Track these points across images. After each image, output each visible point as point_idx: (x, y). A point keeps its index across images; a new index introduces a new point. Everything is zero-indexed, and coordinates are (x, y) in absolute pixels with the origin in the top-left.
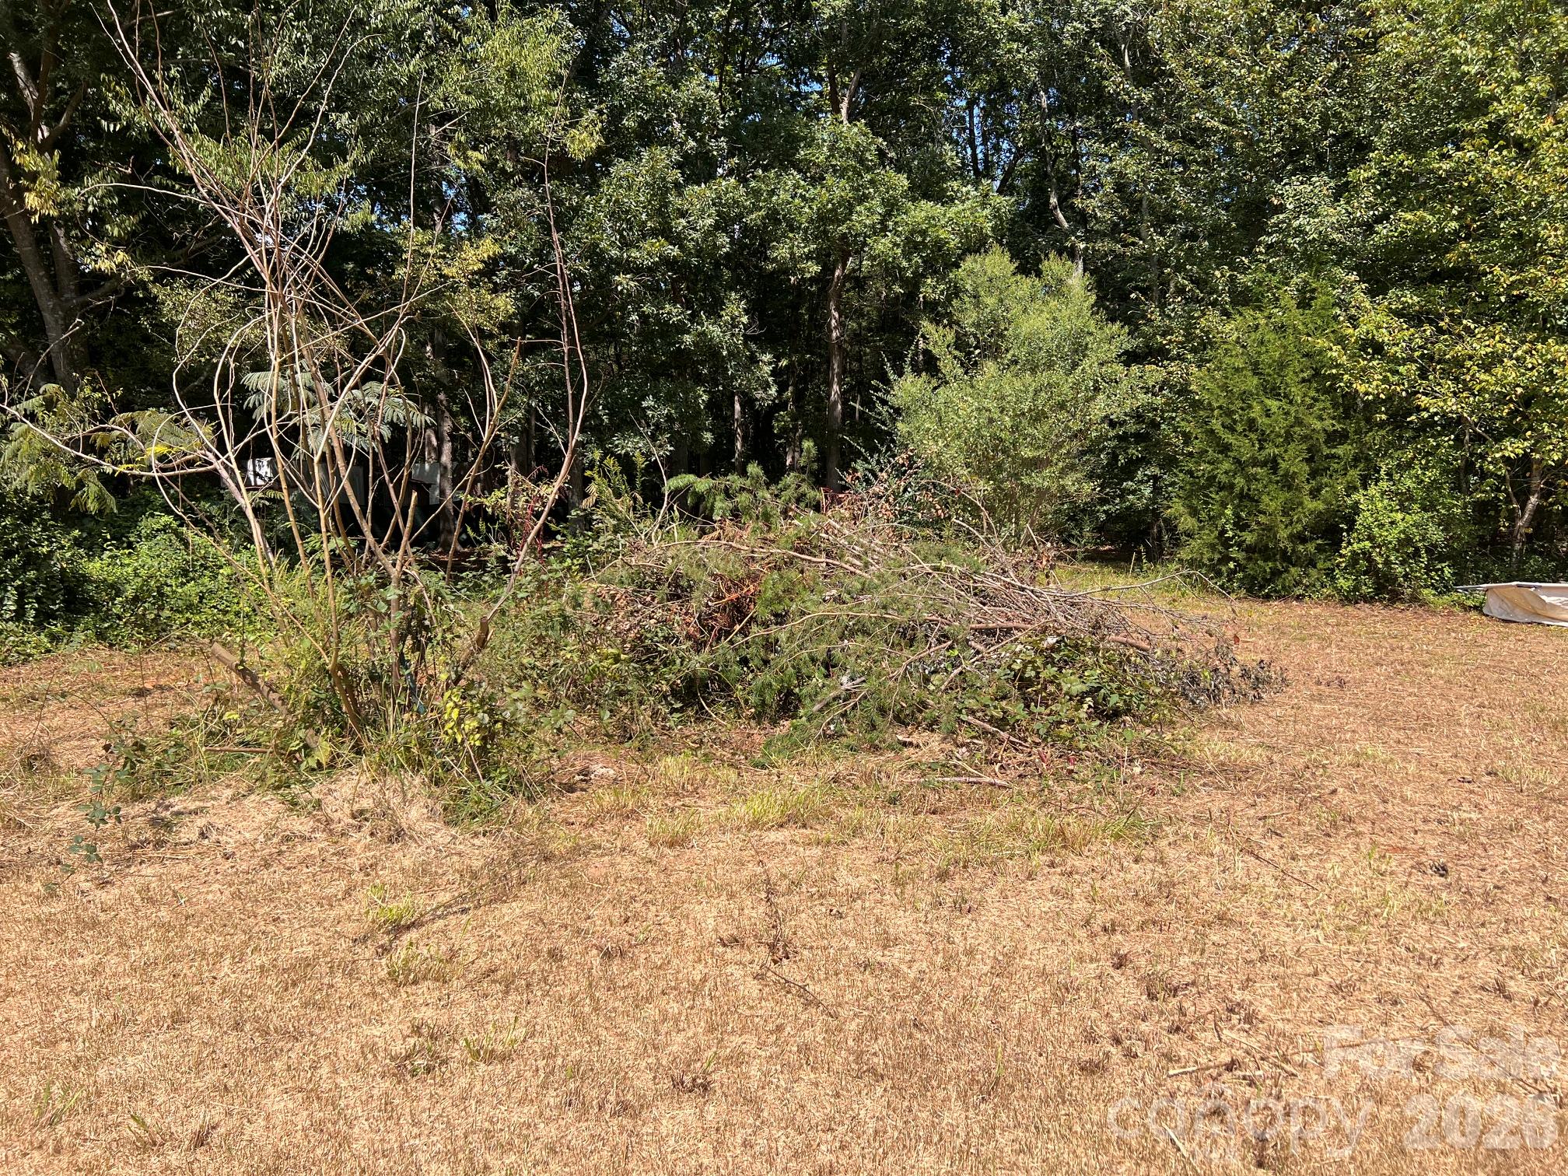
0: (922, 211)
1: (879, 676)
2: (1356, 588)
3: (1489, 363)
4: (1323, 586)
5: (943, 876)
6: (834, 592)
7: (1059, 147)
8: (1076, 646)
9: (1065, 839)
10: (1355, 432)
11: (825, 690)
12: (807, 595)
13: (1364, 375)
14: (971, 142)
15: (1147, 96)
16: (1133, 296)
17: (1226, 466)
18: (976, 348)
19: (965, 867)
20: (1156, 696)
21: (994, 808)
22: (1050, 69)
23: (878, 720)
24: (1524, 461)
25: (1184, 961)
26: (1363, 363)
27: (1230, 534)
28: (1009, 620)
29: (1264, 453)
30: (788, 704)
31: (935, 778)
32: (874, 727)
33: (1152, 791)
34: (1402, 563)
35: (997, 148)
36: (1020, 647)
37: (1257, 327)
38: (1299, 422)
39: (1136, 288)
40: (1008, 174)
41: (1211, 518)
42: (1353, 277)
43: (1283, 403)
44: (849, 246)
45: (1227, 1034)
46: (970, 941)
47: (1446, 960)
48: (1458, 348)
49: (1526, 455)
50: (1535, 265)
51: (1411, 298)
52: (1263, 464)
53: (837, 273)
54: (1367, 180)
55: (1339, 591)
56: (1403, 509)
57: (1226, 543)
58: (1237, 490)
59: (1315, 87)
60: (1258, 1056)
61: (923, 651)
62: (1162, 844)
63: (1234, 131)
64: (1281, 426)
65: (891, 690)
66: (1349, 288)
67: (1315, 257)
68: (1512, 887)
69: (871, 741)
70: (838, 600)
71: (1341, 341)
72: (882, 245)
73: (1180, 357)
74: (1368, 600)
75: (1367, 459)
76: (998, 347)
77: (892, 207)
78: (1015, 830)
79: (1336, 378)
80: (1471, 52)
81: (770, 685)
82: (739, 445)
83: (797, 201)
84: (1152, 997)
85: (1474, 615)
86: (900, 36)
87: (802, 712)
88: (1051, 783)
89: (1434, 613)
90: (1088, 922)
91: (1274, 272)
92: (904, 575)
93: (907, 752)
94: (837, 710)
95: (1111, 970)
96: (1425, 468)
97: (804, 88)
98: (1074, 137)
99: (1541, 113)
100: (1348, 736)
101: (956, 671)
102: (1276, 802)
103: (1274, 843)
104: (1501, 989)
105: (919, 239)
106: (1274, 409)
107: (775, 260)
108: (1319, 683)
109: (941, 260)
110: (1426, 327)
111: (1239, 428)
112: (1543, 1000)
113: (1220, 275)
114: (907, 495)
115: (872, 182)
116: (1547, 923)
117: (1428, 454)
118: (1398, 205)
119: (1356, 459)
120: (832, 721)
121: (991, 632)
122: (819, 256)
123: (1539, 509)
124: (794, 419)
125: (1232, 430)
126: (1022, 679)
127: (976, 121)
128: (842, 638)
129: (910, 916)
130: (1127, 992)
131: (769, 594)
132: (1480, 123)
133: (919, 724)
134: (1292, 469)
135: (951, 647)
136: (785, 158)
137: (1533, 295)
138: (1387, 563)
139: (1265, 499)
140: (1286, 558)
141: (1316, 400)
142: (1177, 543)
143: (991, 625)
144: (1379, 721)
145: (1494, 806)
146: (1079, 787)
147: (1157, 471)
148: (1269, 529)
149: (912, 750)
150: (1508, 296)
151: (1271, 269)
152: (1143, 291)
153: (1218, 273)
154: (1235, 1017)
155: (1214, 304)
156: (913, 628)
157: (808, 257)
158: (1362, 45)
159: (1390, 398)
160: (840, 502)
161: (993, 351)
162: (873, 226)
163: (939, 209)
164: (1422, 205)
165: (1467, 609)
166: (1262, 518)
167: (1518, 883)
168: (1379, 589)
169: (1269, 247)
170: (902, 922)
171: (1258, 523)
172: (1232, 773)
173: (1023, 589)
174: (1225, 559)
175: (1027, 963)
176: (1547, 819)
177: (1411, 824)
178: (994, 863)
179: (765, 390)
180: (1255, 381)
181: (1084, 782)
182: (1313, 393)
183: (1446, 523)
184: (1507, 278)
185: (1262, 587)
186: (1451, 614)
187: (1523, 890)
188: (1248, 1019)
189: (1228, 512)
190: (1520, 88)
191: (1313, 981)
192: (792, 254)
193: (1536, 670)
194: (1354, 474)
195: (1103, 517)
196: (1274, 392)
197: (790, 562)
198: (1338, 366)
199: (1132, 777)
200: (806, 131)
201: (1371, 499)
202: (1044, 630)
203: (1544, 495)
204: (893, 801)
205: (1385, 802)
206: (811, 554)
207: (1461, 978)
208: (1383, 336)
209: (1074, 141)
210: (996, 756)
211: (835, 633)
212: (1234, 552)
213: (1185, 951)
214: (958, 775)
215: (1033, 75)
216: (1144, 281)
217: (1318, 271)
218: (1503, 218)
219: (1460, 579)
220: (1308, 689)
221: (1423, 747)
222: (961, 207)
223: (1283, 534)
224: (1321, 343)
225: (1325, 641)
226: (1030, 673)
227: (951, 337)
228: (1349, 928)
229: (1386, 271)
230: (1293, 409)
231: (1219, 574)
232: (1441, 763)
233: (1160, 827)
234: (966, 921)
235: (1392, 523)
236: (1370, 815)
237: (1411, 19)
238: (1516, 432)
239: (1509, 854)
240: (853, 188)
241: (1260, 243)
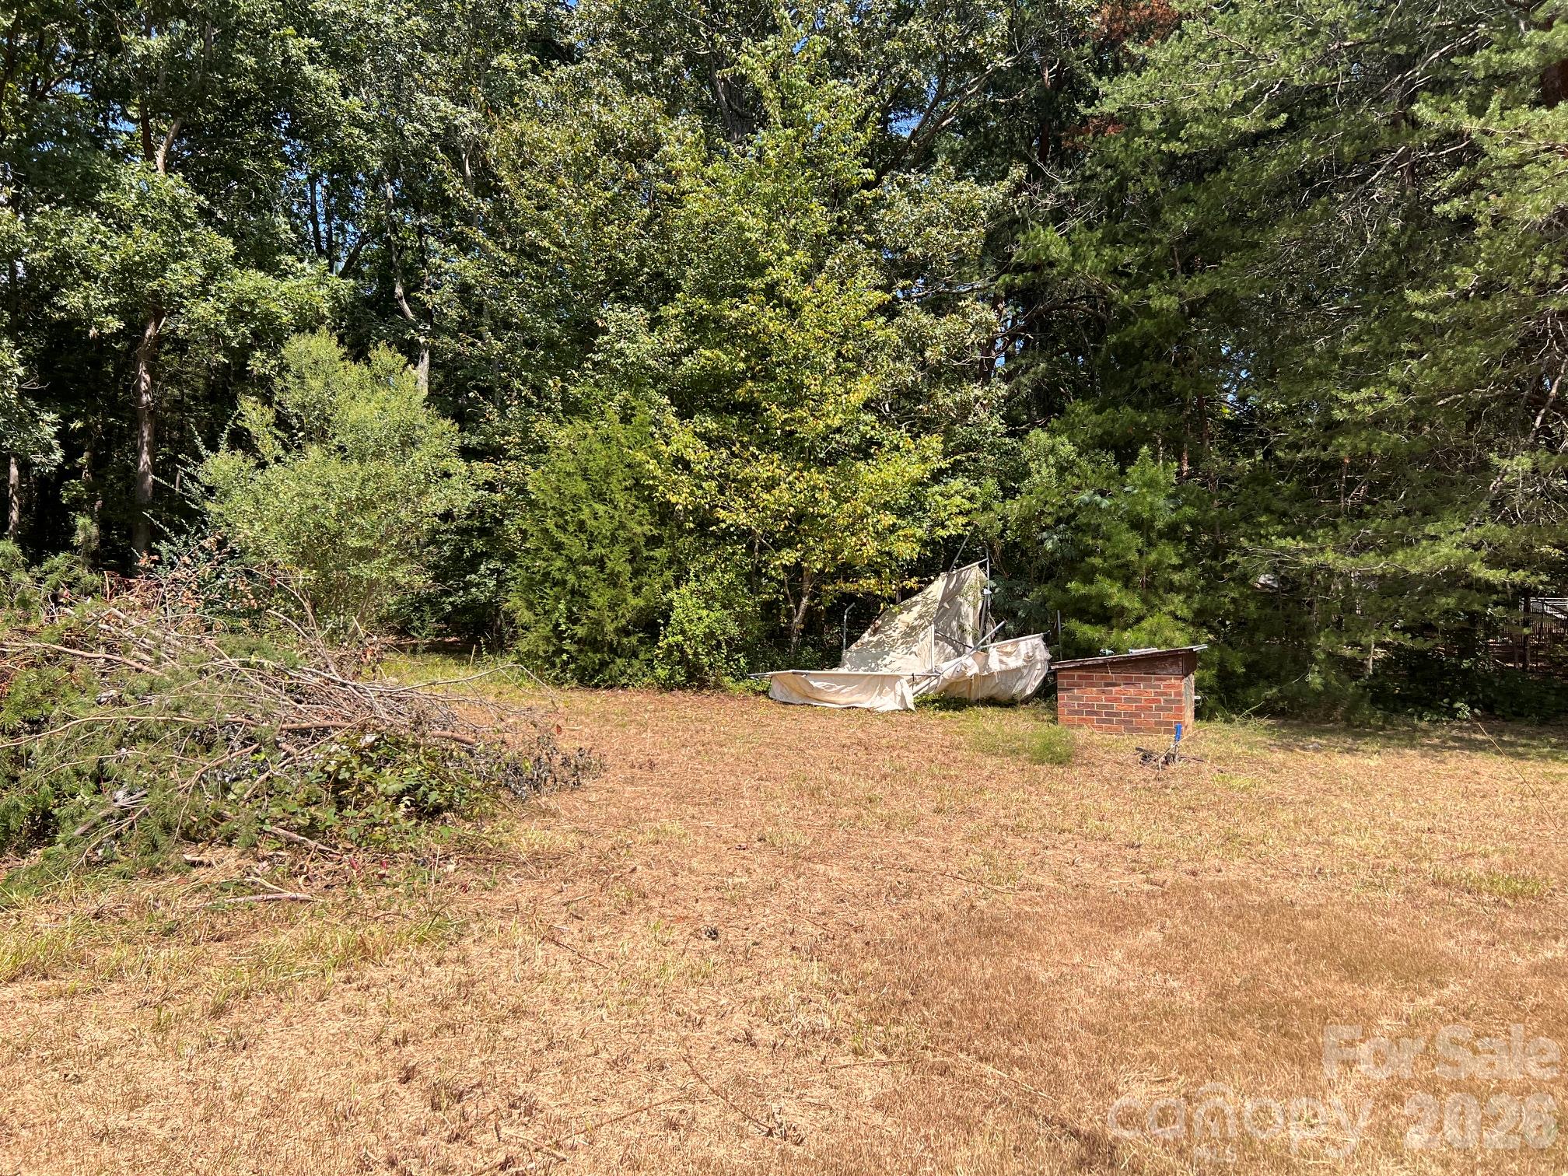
0: (250, 281)
1: (165, 787)
2: (671, 677)
3: (770, 485)
4: (644, 675)
5: (219, 1011)
6: (113, 692)
7: (404, 239)
8: (397, 744)
9: (366, 950)
10: (670, 538)
11: (92, 810)
12: (73, 697)
13: (675, 488)
14: (313, 218)
15: (486, 206)
16: (471, 395)
17: (559, 563)
18: (301, 429)
19: (247, 997)
20: (478, 791)
21: (292, 925)
22: (393, 160)
23: (161, 839)
24: (796, 570)
25: (475, 1062)
26: (674, 477)
27: (563, 627)
28: (328, 718)
29: (593, 552)
30: (43, 828)
31: (227, 899)
32: (155, 847)
33: (465, 888)
34: (708, 654)
35: (341, 229)
36: (335, 747)
37: (585, 436)
38: (622, 526)
39: (476, 387)
40: (352, 258)
41: (546, 612)
42: (666, 400)
43: (609, 507)
44: (161, 306)
45: (505, 1131)
46: (241, 1082)
47: (708, 1019)
48: (747, 470)
49: (798, 564)
50: (802, 406)
51: (711, 424)
52: (592, 563)
53: (148, 333)
54: (676, 317)
55: (657, 679)
56: (708, 607)
57: (560, 635)
58: (569, 586)
59: (632, 228)
60: (532, 1149)
61: (222, 756)
62: (467, 942)
63: (564, 254)
64: (607, 528)
65: (180, 804)
66: (661, 410)
67: (635, 378)
68: (767, 942)
69: (152, 865)
70: (119, 702)
71: (657, 456)
72: (203, 309)
73: (517, 458)
74: (681, 687)
75: (679, 562)
76: (325, 432)
77: (214, 271)
78: (313, 947)
79: (653, 488)
80: (752, 221)
81: (17, 807)
82: (14, 515)
83: (94, 247)
84: (435, 1107)
85: (762, 699)
86: (230, 94)
87: (60, 837)
88: (359, 890)
89: (732, 698)
90: (379, 1039)
91: (601, 388)
92: (206, 672)
93: (195, 873)
94: (107, 832)
95: (396, 1087)
96: (724, 572)
97: (112, 125)
98: (421, 231)
99: (804, 282)
100: (652, 815)
101: (263, 777)
102: (582, 885)
103: (574, 927)
104: (749, 1040)
105: (247, 309)
106: (601, 513)
107: (63, 308)
108: (633, 766)
109: (270, 335)
110: (722, 450)
111: (571, 528)
112: (780, 1042)
113: (553, 384)
114: (220, 582)
115: (191, 240)
116: (790, 971)
117: (727, 559)
118: (700, 342)
119: (670, 562)
120: (100, 845)
121: (304, 732)
122: (123, 311)
123: (809, 609)
124: (90, 488)
125: (565, 530)
126: (337, 781)
127: (318, 198)
128: (118, 747)
129: (172, 1064)
130: (411, 1106)
131: (21, 697)
132: (758, 283)
133: (213, 840)
134: (618, 568)
135: (257, 751)
136: (82, 198)
137: (801, 432)
138: (696, 654)
139: (593, 594)
140: (613, 650)
141: (637, 507)
142: (515, 636)
143: (305, 725)
144: (679, 798)
145: (762, 867)
146: (390, 891)
147: (499, 565)
148: (598, 623)
149: (202, 870)
150: (783, 430)
151: (597, 384)
152: (483, 391)
153: (550, 382)
154: (516, 1112)
155: (548, 410)
156: (212, 732)
157: (109, 310)
158: (670, 198)
159: (696, 509)
160: (129, 588)
161: (319, 435)
162: (192, 288)
163: (270, 282)
164: (719, 345)
165: (757, 693)
166: (591, 613)
167: (772, 937)
168: (690, 677)
169: (595, 364)
170: (159, 1074)
171: (588, 617)
172: (543, 861)
173: (344, 685)
174: (560, 651)
175: (305, 1095)
176: (799, 877)
177: (695, 893)
178: (282, 988)
179: (47, 454)
180: (584, 486)
181: (395, 886)
182: (633, 500)
183: (740, 619)
184: (782, 416)
185: (592, 677)
186: (746, 698)
187: (775, 943)
188: (528, 1112)
189: (561, 606)
190: (789, 259)
191: (593, 1060)
192: (87, 305)
193: (803, 745)
194: (669, 575)
195: (449, 608)
196: (601, 497)
197: (52, 659)
198: (654, 478)
199: (446, 875)
200: (109, 173)
201: (682, 597)
202: (363, 729)
203: (811, 599)
204: (169, 932)
205: (676, 875)
206: (85, 648)
207: (719, 1033)
208: (690, 456)
209: (420, 235)
210: (301, 867)
211: (110, 740)
212: (567, 645)
213: (476, 1051)
214: (255, 893)
215: (376, 164)
216: (484, 381)
217: (637, 391)
218: (779, 365)
219: (753, 667)
220: (623, 773)
221: (711, 821)
222: (295, 283)
223: (610, 628)
224: (640, 456)
225: (644, 726)
226: (344, 775)
227: (270, 415)
228: (633, 1002)
229: (692, 399)
230: (617, 514)
231: (553, 665)
232: (724, 833)
233: (466, 924)
234: (240, 1060)
235: (699, 619)
236: (662, 889)
237: (708, 185)
238: (790, 544)
239: (768, 911)
240: (166, 243)
241: (588, 360)
